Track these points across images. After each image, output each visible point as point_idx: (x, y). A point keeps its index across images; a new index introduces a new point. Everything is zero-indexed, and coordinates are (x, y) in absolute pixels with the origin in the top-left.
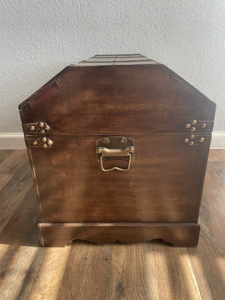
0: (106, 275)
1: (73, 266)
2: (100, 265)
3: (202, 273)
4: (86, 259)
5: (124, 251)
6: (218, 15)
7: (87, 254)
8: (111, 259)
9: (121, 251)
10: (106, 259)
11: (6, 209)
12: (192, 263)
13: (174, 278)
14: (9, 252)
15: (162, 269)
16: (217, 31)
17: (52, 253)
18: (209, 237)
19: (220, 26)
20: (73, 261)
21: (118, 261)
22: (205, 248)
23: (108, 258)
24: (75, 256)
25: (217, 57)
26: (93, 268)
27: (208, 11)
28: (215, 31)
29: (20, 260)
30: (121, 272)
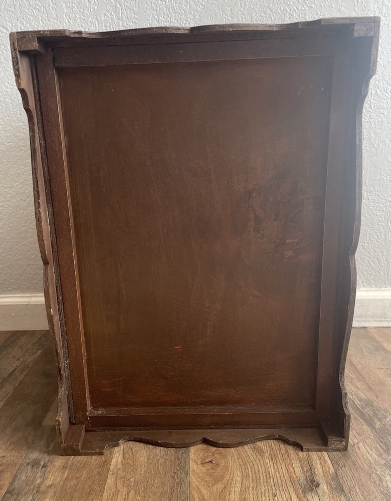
16: (378, 91)
19: (383, 82)
25: (382, 139)
28: (373, 92)
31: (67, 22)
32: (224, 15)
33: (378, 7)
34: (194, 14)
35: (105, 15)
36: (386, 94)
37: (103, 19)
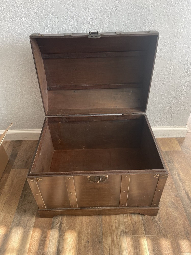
0: (101, 253)
1: (82, 248)
2: (97, 246)
3: (152, 249)
4: (88, 242)
5: (110, 235)
6: (177, 51)
7: (88, 238)
8: (102, 242)
9: (108, 236)
10: (100, 242)
11: (32, 203)
12: (147, 242)
13: (137, 253)
14: (43, 239)
15: (131, 247)
16: (176, 62)
17: (68, 239)
18: (158, 222)
19: (178, 59)
20: (81, 243)
21: (106, 243)
22: (155, 231)
23: (101, 241)
24: (82, 240)
25: (174, 80)
26: (93, 248)
27: (170, 48)
28: (174, 62)
29: (51, 245)
30: (109, 250)
31: (45, 31)
32: (116, 29)
33: (182, 27)
34: (103, 28)
35: (62, 28)
36: (179, 63)
37: (62, 30)
